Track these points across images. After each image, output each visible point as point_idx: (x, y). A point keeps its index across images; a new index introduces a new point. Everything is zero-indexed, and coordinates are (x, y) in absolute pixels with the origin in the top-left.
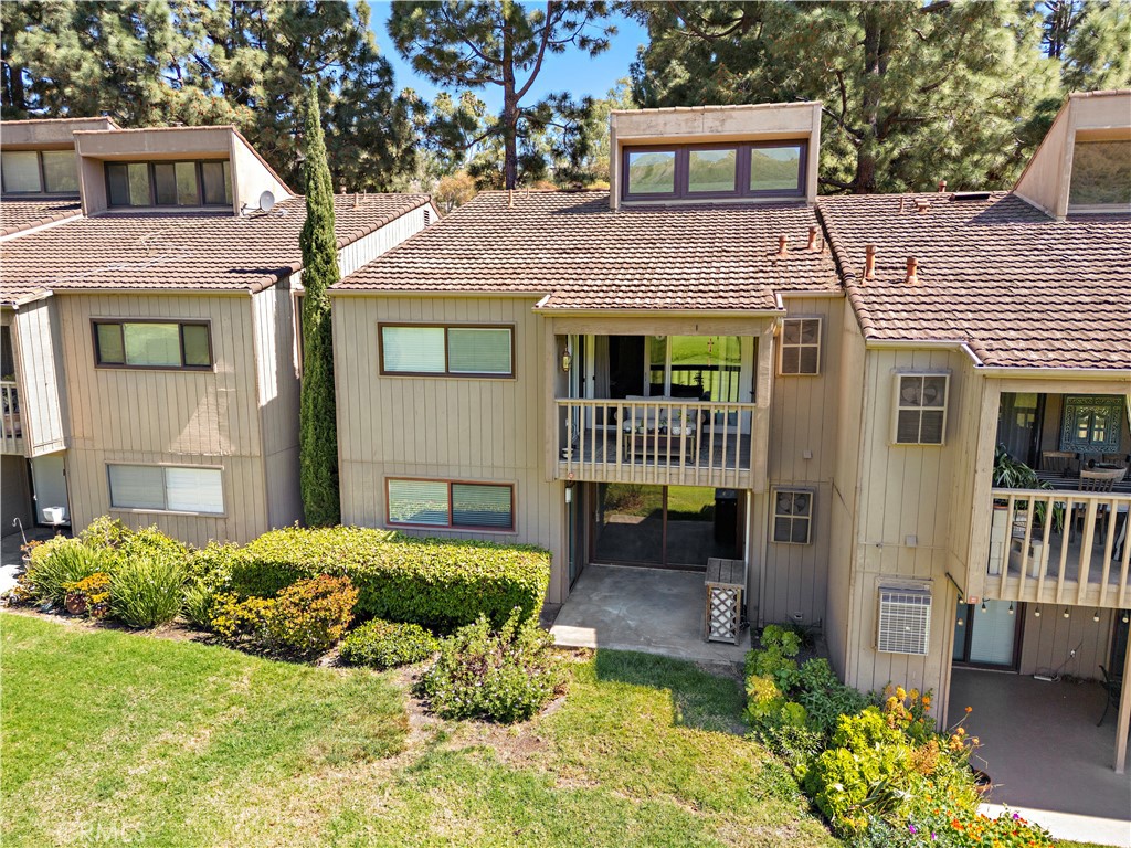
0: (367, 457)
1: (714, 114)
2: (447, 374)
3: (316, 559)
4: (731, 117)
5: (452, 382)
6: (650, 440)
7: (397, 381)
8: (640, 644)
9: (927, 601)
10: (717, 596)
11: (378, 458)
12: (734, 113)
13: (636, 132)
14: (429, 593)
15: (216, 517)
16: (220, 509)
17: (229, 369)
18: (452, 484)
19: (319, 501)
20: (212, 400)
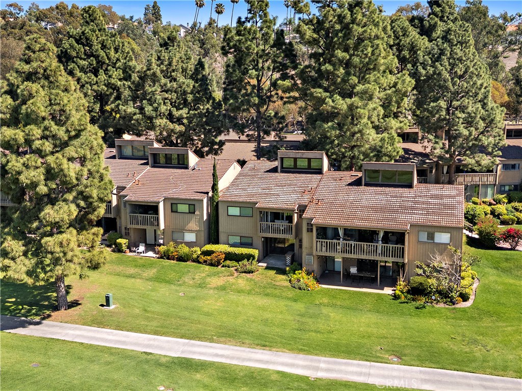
2: (240, 216)
3: (217, 250)
7: (230, 217)
10: (287, 257)
11: (227, 231)
14: (237, 256)
15: (194, 242)
16: (195, 241)
17: (198, 213)
18: (241, 237)
19: (214, 239)
20: (194, 219)
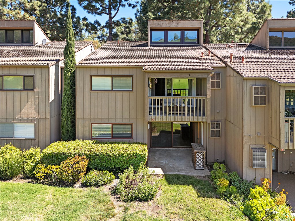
0: (85, 117)
1: (176, 22)
2: (112, 90)
3: (72, 151)
4: (180, 23)
5: (114, 93)
6: (177, 108)
7: (96, 93)
8: (176, 172)
9: (265, 152)
10: (198, 155)
11: (89, 117)
12: (181, 22)
13: (155, 26)
14: (111, 159)
15: (32, 139)
16: (34, 137)
17: (40, 90)
18: (113, 124)
19: (68, 132)
20: (33, 100)
